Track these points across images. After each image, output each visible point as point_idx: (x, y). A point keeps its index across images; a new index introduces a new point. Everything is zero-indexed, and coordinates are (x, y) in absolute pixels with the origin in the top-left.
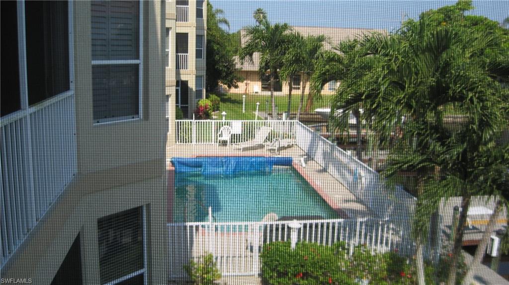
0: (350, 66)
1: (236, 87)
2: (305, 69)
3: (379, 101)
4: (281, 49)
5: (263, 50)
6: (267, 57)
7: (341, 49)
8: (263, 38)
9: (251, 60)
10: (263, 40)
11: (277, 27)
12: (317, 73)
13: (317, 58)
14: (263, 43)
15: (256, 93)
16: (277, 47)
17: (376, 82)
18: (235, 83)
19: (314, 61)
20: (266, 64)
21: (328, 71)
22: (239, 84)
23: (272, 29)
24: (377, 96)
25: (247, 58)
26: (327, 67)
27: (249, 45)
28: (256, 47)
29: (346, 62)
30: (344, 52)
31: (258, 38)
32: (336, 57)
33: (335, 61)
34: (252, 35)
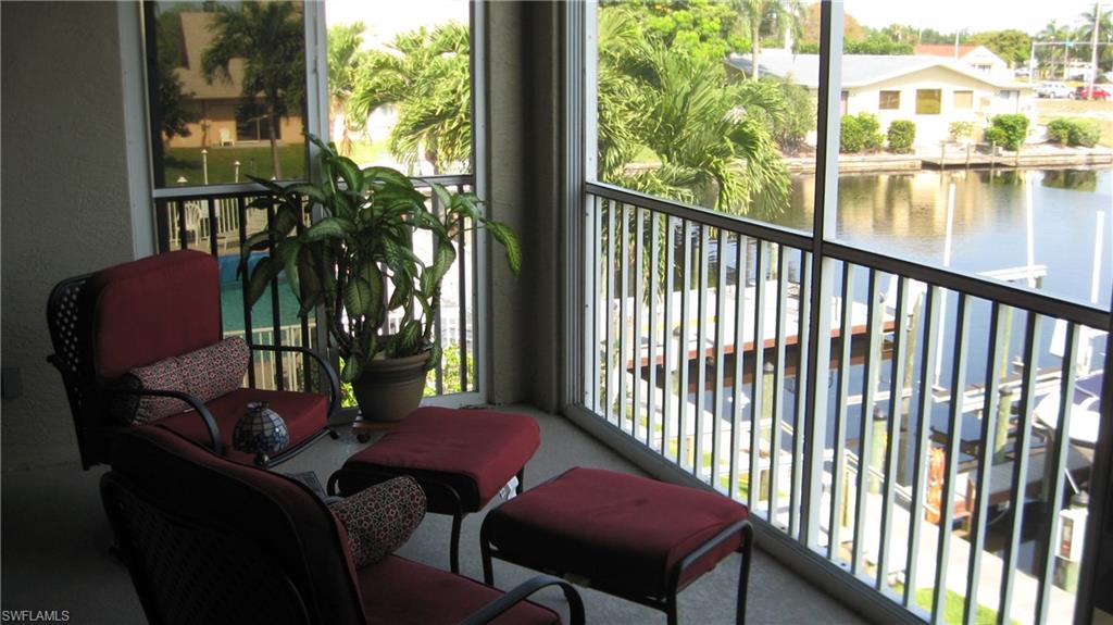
0: (417, 75)
1: (185, 133)
2: (332, 85)
3: (461, 119)
4: (285, 50)
5: (248, 53)
6: (258, 66)
7: (398, 46)
8: (248, 29)
9: (227, 74)
10: (250, 35)
11: (273, 7)
12: (360, 90)
13: (355, 65)
14: (248, 40)
15: (225, 144)
16: (275, 46)
17: (454, 92)
18: (183, 125)
19: (348, 69)
20: (257, 81)
21: (379, 85)
22: (192, 127)
23: (265, 12)
24: (456, 112)
25: (218, 70)
26: (376, 79)
27: (221, 45)
28: (236, 47)
29: (409, 66)
30: (404, 51)
31: (239, 30)
32: (391, 60)
33: (390, 68)
34: (226, 25)
